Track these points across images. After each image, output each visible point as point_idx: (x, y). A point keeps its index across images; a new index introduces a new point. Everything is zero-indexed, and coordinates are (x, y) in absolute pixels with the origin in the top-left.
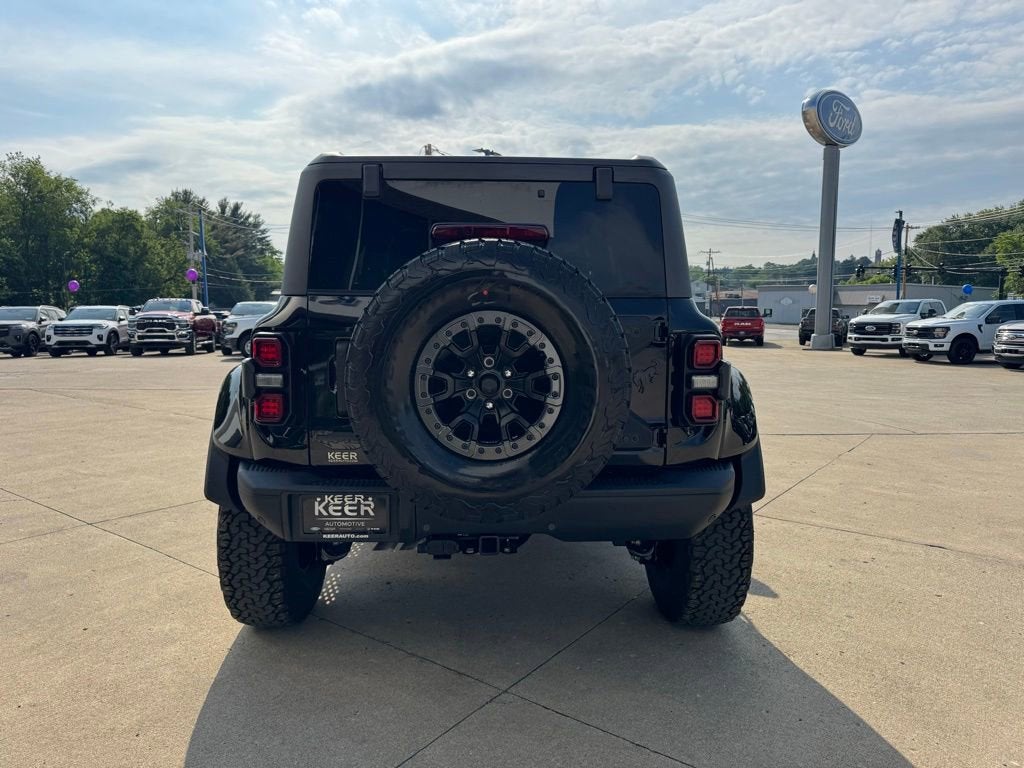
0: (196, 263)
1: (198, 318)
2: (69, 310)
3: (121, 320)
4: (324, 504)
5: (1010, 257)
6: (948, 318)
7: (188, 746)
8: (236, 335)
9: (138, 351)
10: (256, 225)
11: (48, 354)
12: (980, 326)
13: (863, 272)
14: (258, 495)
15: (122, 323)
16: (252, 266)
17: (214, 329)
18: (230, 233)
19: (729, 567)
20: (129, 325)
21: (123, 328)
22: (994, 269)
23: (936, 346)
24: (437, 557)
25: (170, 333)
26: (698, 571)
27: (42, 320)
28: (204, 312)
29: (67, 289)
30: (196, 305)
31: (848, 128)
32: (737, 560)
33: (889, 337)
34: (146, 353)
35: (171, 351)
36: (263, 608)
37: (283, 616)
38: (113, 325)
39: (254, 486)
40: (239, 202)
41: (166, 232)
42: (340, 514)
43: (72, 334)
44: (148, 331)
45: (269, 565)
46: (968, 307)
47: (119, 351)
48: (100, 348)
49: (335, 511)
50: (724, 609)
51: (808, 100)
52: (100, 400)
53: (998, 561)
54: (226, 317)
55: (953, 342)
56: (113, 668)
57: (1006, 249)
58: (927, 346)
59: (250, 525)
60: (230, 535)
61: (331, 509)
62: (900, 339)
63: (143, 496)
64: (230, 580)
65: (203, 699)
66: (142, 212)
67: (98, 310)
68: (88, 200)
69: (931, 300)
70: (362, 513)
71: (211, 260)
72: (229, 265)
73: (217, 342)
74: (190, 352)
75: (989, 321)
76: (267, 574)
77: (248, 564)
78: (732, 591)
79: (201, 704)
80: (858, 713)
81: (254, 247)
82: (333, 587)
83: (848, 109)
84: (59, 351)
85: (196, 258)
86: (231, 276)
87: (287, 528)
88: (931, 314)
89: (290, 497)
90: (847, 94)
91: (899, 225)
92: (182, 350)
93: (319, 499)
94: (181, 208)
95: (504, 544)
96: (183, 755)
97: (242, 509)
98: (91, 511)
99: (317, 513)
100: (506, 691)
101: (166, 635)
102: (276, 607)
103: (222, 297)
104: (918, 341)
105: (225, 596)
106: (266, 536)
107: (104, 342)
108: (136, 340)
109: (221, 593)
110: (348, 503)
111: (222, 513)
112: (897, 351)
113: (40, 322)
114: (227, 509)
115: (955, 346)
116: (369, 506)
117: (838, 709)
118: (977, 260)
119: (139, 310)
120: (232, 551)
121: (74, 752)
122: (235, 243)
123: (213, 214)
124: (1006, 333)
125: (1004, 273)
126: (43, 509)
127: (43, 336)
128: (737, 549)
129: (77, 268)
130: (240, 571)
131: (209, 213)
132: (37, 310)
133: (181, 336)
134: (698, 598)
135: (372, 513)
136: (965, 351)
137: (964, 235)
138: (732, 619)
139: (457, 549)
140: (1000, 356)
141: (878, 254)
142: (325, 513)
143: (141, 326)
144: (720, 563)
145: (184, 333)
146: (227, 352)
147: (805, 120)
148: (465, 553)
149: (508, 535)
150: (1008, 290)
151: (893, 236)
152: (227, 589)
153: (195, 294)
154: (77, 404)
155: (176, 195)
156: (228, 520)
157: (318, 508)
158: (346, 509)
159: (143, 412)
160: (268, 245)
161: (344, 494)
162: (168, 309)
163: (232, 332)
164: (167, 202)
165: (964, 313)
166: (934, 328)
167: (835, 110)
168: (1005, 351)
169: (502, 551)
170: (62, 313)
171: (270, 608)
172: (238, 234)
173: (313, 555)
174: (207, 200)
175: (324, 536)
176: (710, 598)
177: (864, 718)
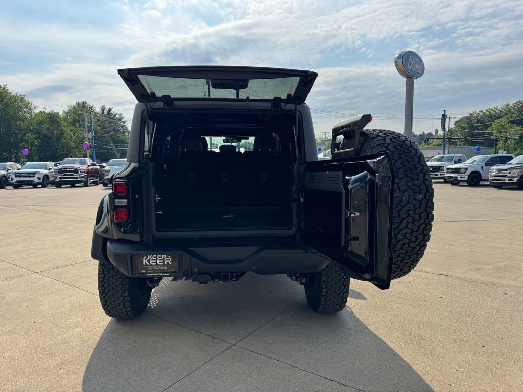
0: (89, 139)
1: (90, 168)
2: (22, 164)
3: (50, 169)
4: (148, 259)
5: (500, 132)
6: (467, 164)
7: (84, 372)
8: (110, 176)
9: (59, 185)
10: (120, 119)
11: (11, 187)
12: (482, 167)
13: (428, 140)
14: (116, 256)
15: (51, 171)
16: (118, 140)
17: (98, 173)
18: (107, 123)
19: (338, 285)
20: (54, 172)
21: (51, 174)
22: (492, 138)
23: (461, 177)
24: (201, 283)
25: (75, 175)
26: (324, 287)
27: (8, 170)
28: (93, 165)
29: (22, 153)
30: (89, 161)
31: (418, 69)
32: (341, 282)
33: (439, 173)
34: (63, 186)
35: (76, 185)
36: (120, 309)
37: (130, 313)
38: (46, 172)
39: (115, 251)
40: (111, 107)
41: (74, 122)
42: (155, 264)
43: (25, 177)
44: (64, 175)
45: (123, 289)
46: (477, 158)
47: (49, 185)
48: (39, 184)
49: (153, 263)
50: (337, 304)
51: (398, 55)
52: (40, 211)
53: (472, 281)
54: (105, 167)
55: (470, 175)
56: (48, 339)
57: (498, 129)
58: (457, 177)
59: (113, 270)
60: (104, 275)
61: (151, 262)
62: (444, 174)
63: (62, 258)
64: (104, 296)
65: (91, 352)
66: (61, 113)
67: (37, 164)
68: (32, 107)
69: (460, 155)
70: (166, 263)
71: (96, 137)
72: (106, 139)
73: (100, 180)
74: (86, 185)
75: (487, 165)
76: (122, 293)
77: (113, 288)
78: (340, 296)
79: (91, 354)
80: (395, 350)
81: (119, 130)
82: (155, 300)
83: (417, 60)
84: (18, 186)
85: (89, 137)
86: (107, 146)
87: (130, 270)
88: (459, 161)
89: (131, 256)
90: (416, 52)
91: (444, 117)
92: (82, 184)
93: (145, 257)
94: (81, 111)
95: (232, 277)
96: (82, 377)
97: (109, 263)
98: (36, 266)
99: (144, 264)
100: (234, 345)
101: (74, 324)
102: (127, 308)
103: (103, 157)
104: (452, 175)
105: (102, 304)
106: (121, 275)
107: (41, 181)
108: (58, 179)
109: (100, 302)
110: (159, 259)
111: (100, 265)
112: (443, 180)
113: (7, 171)
114: (102, 263)
115: (470, 177)
116: (169, 260)
117: (386, 348)
118: (485, 134)
119: (59, 164)
120: (105, 283)
121: (30, 377)
122: (109, 128)
123: (98, 113)
124: (495, 171)
125: (497, 140)
126: (12, 266)
127: (9, 178)
128: (342, 277)
129: (26, 142)
130: (109, 292)
131: (95, 113)
132: (6, 165)
133: (81, 177)
134: (325, 300)
135: (170, 263)
136: (475, 180)
137: (478, 121)
138: (342, 309)
139: (211, 279)
140: (492, 182)
141: (437, 131)
142: (148, 264)
143: (60, 172)
144: (334, 283)
145: (83, 175)
146: (105, 185)
147: (396, 65)
148: (214, 281)
149: (234, 272)
150: (500, 149)
151: (442, 122)
152: (103, 300)
153: (88, 155)
154: (27, 213)
155: (78, 104)
156: (103, 268)
157: (145, 261)
158: (158, 262)
159: (62, 217)
160: (127, 129)
161: (157, 255)
162: (75, 164)
163: (107, 175)
164: (74, 107)
165: (475, 161)
166: (460, 169)
167: (411, 60)
168: (494, 180)
169: (232, 280)
170: (19, 166)
171: (124, 309)
172: (111, 124)
173: (145, 284)
174: (94, 106)
175: (148, 274)
176: (330, 299)
177: (398, 352)
